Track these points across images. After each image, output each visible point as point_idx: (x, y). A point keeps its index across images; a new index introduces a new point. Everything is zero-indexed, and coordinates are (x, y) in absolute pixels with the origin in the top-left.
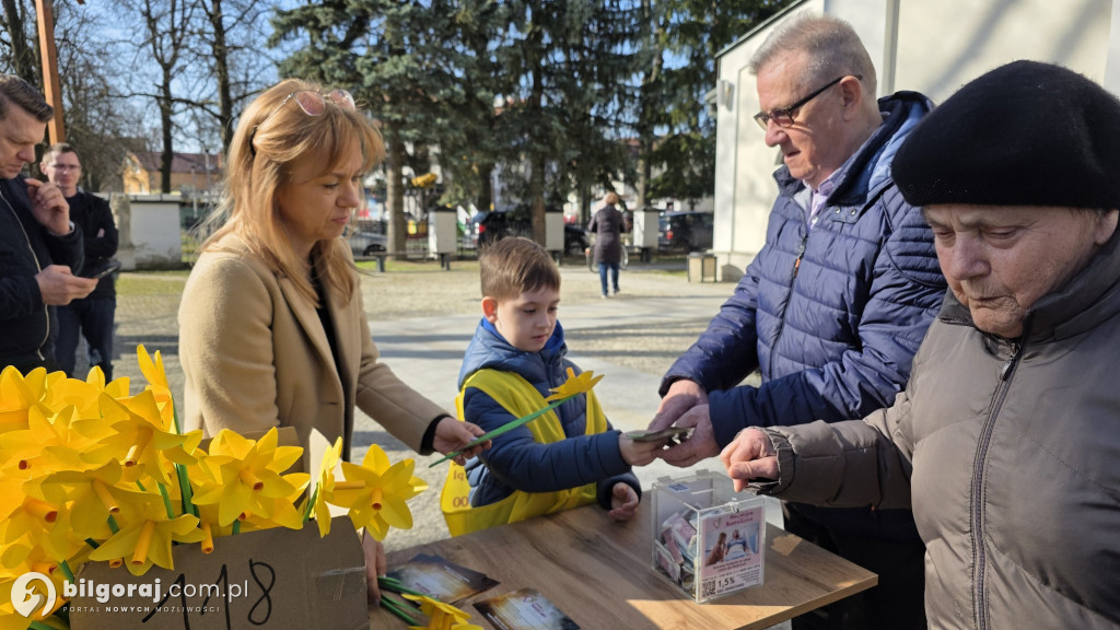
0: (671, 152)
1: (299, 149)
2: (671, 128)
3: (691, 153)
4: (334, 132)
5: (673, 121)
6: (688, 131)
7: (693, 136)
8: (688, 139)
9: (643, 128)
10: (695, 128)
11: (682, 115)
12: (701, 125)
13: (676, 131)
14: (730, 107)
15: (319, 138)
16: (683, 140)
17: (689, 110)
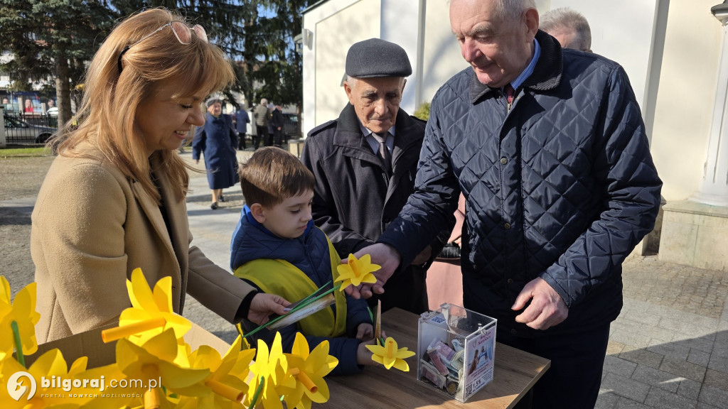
0: (268, 73)
1: (172, 70)
2: (267, 57)
3: (281, 75)
4: (202, 61)
5: (269, 53)
6: (278, 60)
7: (282, 63)
8: (279, 65)
9: (249, 56)
10: (282, 58)
11: (274, 49)
12: (286, 57)
13: (270, 59)
14: (310, 47)
15: (190, 64)
16: (276, 65)
17: (278, 46)
